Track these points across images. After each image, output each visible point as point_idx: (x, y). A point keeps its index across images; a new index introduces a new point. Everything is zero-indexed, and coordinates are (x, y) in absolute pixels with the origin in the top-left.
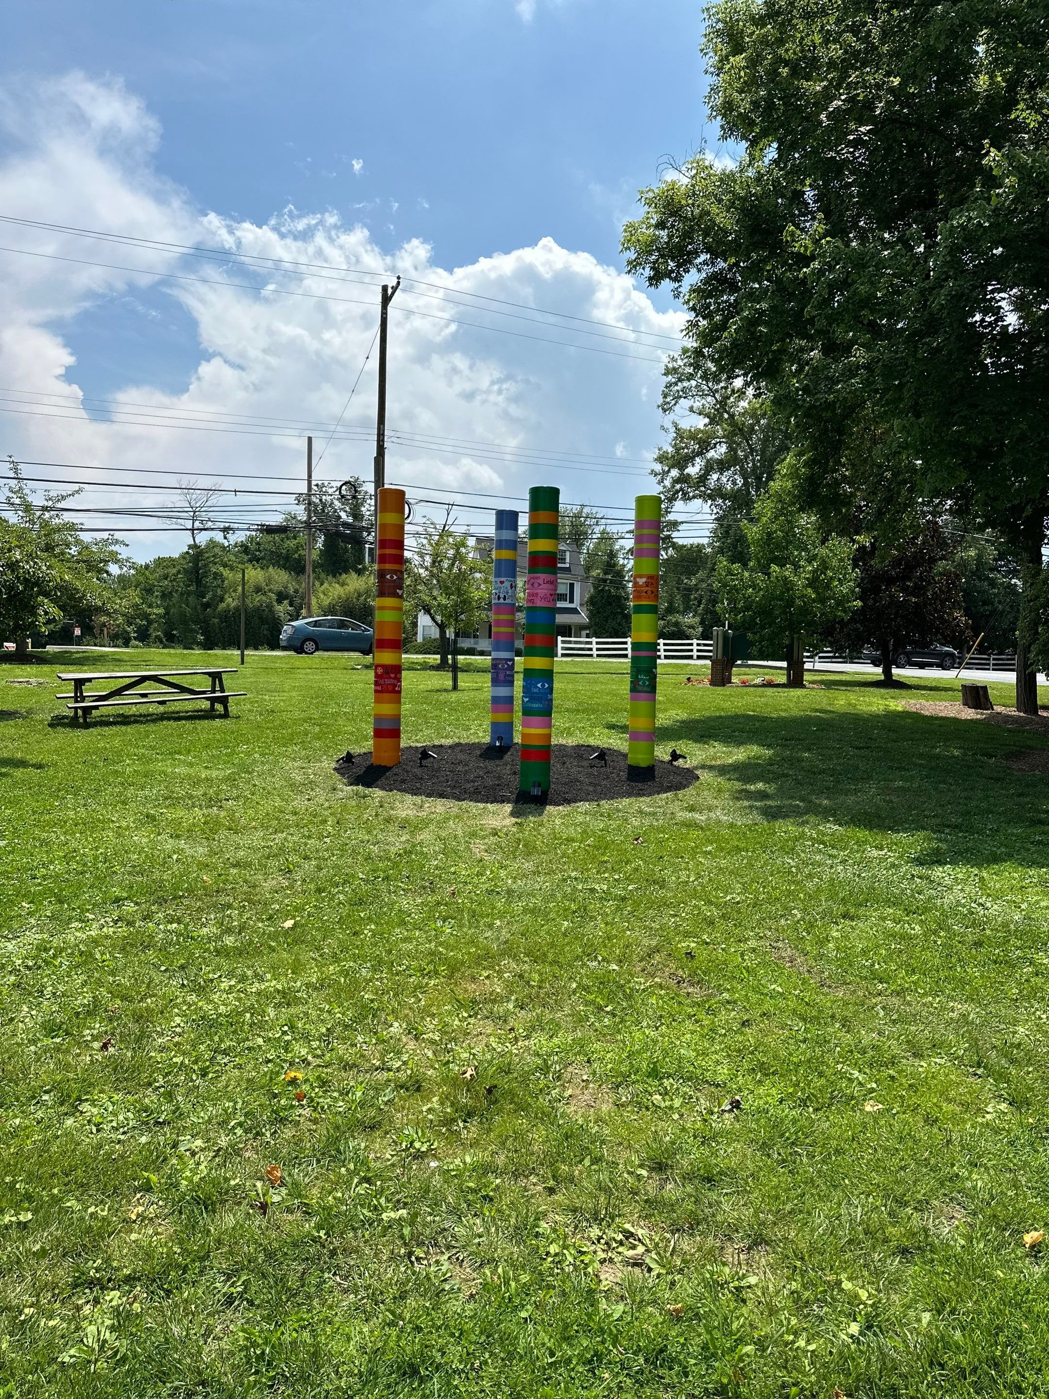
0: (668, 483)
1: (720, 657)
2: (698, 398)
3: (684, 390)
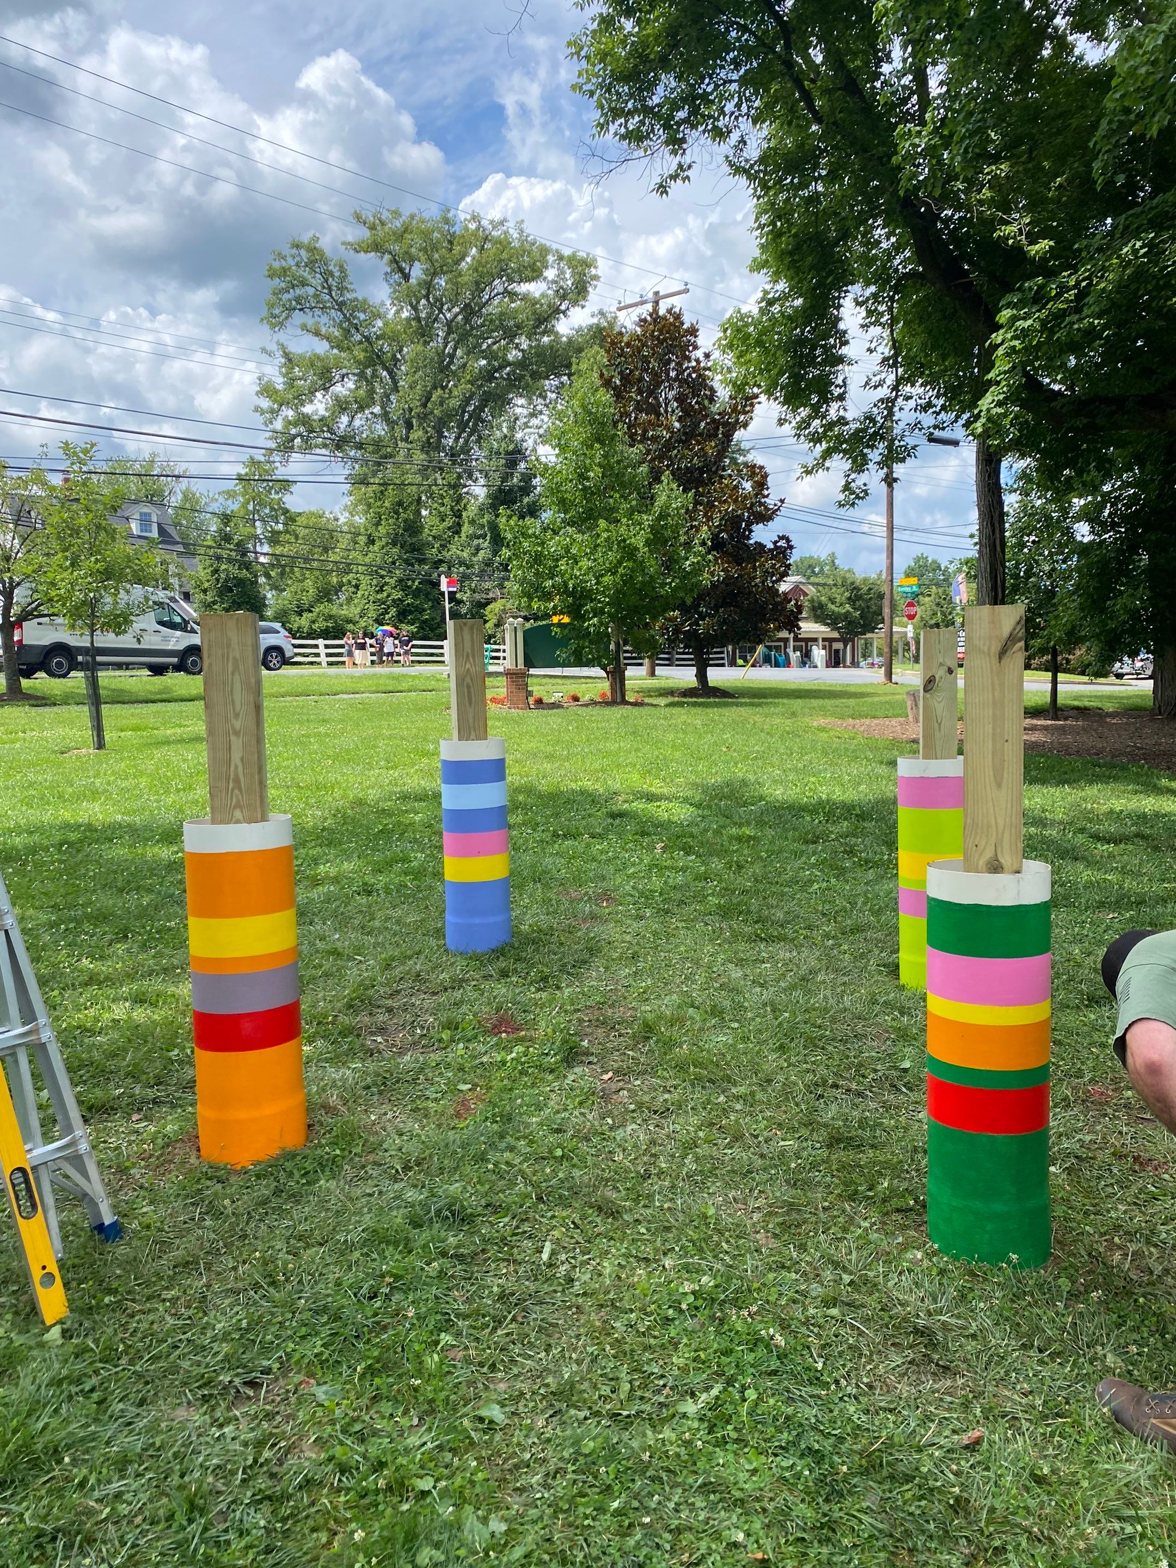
0: (279, 425)
1: (521, 665)
2: (319, 312)
3: (298, 299)
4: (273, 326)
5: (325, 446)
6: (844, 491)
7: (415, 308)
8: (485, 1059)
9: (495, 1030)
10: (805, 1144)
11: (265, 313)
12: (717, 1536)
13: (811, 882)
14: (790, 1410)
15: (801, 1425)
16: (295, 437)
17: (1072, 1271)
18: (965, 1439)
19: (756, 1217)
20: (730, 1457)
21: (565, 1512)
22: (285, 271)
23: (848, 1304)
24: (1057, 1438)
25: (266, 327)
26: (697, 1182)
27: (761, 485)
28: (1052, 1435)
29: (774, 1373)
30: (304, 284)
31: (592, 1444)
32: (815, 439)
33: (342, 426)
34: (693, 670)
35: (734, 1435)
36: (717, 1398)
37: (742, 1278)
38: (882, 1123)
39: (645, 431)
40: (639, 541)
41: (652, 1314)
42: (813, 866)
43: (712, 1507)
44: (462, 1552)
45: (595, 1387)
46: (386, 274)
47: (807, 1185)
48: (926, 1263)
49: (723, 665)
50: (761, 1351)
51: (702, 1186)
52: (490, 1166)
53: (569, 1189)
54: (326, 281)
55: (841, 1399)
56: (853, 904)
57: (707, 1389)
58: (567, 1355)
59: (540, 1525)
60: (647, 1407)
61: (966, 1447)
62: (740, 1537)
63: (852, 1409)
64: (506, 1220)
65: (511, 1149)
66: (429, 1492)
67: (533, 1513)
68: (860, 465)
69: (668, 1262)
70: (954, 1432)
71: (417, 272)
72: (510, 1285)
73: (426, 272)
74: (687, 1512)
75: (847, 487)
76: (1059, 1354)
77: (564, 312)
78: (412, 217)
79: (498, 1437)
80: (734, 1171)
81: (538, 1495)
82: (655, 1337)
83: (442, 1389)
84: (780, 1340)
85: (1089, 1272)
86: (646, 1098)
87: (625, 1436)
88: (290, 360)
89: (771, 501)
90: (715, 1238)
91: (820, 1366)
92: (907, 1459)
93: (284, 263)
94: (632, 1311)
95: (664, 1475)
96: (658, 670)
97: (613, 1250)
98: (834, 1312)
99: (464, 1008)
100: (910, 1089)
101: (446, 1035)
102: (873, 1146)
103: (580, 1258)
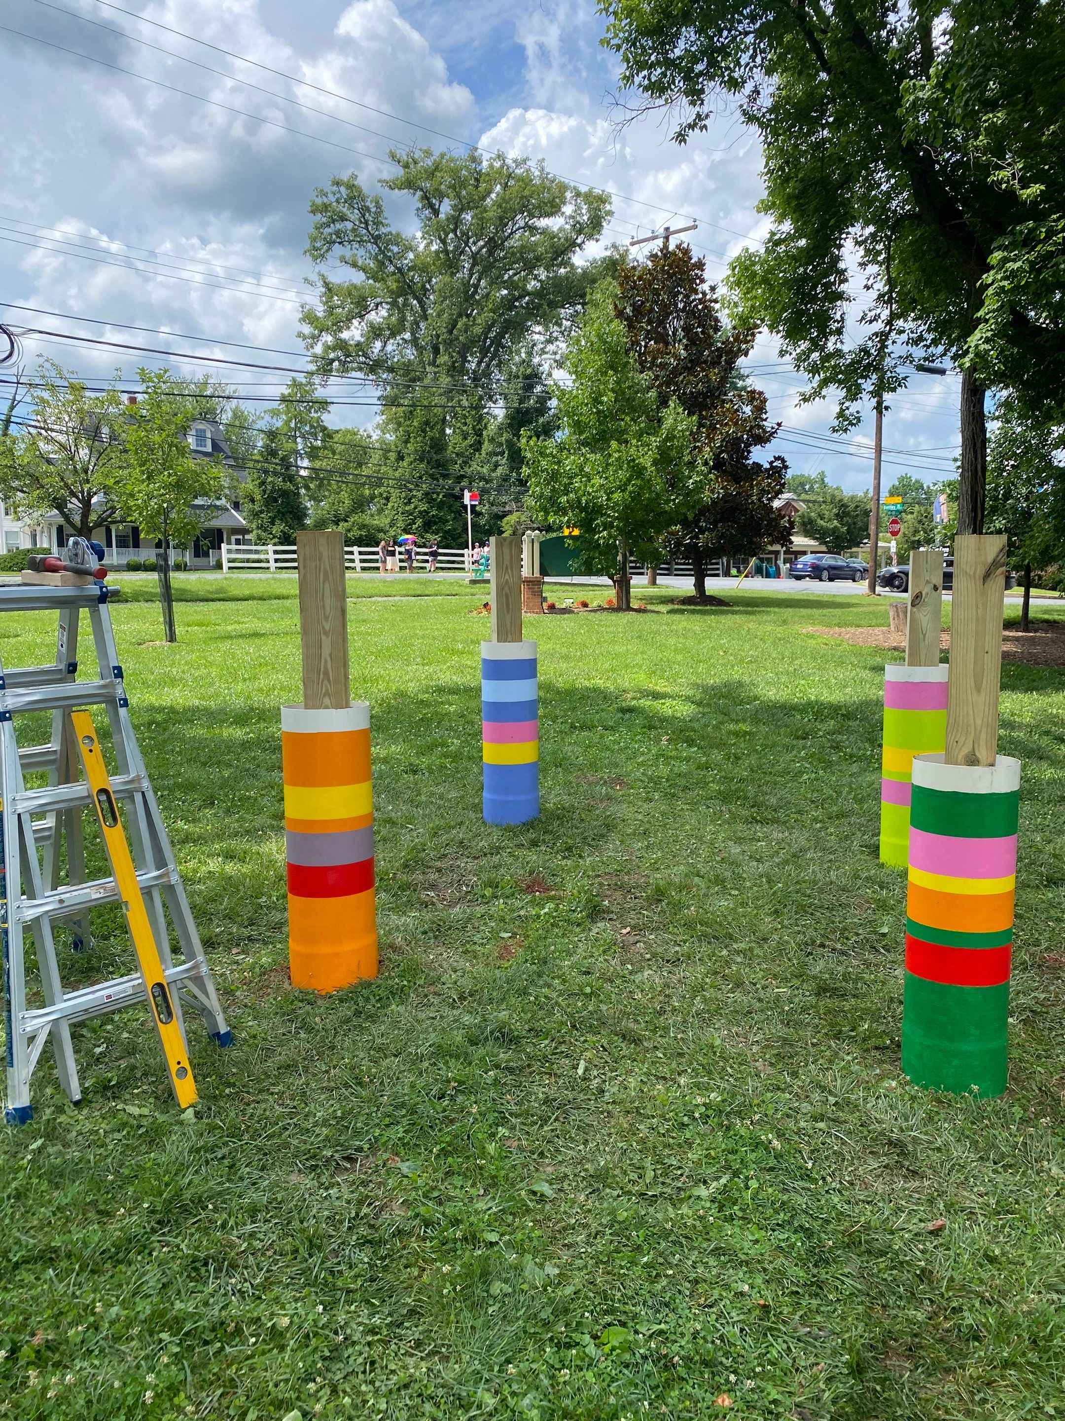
1: (537, 574)
2: (355, 245)
3: (338, 233)
4: (315, 258)
5: (360, 369)
6: (838, 418)
7: (443, 241)
8: (522, 913)
9: (530, 889)
10: (796, 992)
11: (308, 246)
12: (727, 1287)
13: (801, 773)
14: (785, 1198)
15: (794, 1209)
16: (333, 360)
17: (1024, 1101)
18: (930, 1226)
19: (755, 1049)
20: (737, 1230)
21: (605, 1263)
22: (326, 207)
23: (833, 1120)
24: (1007, 1229)
25: (309, 258)
26: (705, 1019)
27: (760, 410)
28: (1004, 1226)
29: (772, 1169)
30: (343, 218)
31: (625, 1214)
32: (814, 370)
33: (376, 351)
34: (691, 581)
35: (740, 1214)
36: (725, 1186)
37: (744, 1096)
38: (862, 978)
39: (654, 359)
40: (647, 461)
41: (669, 1120)
42: (804, 759)
43: (723, 1266)
44: (525, 1287)
45: (625, 1173)
46: (418, 209)
47: (799, 1024)
48: (899, 1091)
49: (717, 575)
50: (761, 1152)
51: (708, 1022)
52: (532, 998)
53: (597, 1020)
54: (363, 216)
55: (827, 1192)
56: (839, 794)
57: (718, 1179)
58: (602, 1148)
59: (585, 1271)
60: (668, 1190)
61: (931, 1232)
62: (746, 1288)
63: (836, 1200)
64: (547, 1042)
65: (549, 986)
66: (497, 1243)
67: (579, 1263)
68: (853, 394)
69: (682, 1081)
70: (921, 1220)
71: (446, 208)
72: (552, 1093)
73: (454, 207)
74: (702, 1269)
75: (841, 414)
76: (1010, 1166)
77: (580, 246)
78: (442, 156)
79: (548, 1207)
80: (737, 1012)
81: (583, 1250)
82: (673, 1138)
83: (503, 1168)
84: (776, 1143)
85: (1040, 1103)
86: (660, 950)
87: (651, 1210)
88: (330, 290)
89: (768, 425)
90: (721, 1064)
91: (810, 1165)
92: (882, 1238)
93: (325, 200)
94: (653, 1117)
95: (683, 1241)
96: (660, 580)
97: (637, 1070)
98: (821, 1125)
99: (502, 871)
100: (888, 951)
101: (488, 892)
102: (854, 996)
103: (609, 1074)
